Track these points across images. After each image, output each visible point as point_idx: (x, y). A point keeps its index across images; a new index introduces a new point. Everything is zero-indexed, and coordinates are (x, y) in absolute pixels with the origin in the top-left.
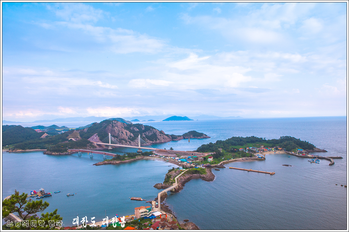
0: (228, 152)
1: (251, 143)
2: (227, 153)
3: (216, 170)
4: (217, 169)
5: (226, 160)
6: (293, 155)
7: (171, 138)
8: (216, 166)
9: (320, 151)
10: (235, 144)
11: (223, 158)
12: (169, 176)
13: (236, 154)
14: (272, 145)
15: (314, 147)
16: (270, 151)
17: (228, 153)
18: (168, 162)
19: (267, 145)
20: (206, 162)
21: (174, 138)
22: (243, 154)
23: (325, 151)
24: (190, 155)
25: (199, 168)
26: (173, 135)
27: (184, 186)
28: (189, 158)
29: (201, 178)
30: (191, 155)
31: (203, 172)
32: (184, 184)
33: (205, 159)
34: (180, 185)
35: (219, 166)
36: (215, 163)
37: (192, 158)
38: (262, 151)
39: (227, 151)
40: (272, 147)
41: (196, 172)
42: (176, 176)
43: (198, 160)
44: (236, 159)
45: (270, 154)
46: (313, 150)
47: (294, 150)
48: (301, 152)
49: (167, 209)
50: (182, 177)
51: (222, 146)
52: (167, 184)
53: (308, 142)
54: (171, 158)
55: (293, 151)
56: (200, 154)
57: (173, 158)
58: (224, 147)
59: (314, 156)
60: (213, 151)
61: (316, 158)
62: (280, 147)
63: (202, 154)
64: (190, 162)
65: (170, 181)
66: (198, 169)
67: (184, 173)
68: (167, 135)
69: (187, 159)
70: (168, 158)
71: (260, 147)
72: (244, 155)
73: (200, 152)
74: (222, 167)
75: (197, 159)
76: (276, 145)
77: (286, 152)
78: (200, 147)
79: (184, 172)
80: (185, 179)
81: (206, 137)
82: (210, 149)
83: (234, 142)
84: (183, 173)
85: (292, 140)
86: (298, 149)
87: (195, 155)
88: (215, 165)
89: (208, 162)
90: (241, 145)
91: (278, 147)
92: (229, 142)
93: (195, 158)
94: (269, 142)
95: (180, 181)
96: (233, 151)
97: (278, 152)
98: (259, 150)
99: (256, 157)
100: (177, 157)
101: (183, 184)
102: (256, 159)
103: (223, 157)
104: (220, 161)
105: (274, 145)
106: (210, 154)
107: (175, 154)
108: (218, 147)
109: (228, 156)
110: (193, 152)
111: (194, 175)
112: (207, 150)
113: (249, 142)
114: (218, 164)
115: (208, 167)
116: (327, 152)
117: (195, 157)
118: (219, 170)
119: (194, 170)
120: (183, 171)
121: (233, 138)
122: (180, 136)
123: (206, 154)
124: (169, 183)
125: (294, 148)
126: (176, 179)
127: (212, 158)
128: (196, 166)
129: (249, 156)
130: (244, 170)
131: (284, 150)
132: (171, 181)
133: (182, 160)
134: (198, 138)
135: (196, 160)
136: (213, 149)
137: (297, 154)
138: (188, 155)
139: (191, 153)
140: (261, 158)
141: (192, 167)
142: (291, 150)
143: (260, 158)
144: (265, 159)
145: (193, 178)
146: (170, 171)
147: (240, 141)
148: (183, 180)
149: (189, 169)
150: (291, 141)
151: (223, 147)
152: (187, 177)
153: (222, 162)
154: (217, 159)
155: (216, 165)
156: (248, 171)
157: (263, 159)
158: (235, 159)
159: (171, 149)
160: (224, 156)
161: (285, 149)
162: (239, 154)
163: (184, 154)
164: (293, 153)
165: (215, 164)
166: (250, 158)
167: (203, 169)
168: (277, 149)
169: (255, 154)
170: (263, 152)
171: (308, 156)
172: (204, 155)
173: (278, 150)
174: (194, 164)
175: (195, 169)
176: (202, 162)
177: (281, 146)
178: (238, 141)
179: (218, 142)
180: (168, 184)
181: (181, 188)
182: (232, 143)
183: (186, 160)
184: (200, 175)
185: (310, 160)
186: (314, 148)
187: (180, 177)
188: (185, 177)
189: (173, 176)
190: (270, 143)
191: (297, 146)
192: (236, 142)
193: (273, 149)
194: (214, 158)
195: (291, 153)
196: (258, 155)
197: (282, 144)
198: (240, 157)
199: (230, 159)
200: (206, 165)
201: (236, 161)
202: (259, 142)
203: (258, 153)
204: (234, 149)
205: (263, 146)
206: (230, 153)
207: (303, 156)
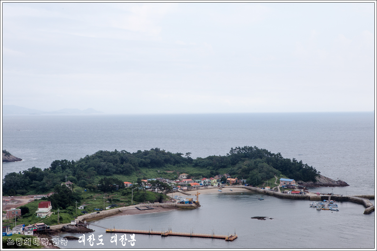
0: (93, 190)
1: (153, 167)
2: (89, 195)
3: (67, 239)
4: (70, 235)
5: (90, 211)
6: (268, 194)
8: (65, 229)
9: (331, 184)
10: (107, 170)
11: (81, 207)
13: (117, 195)
14: (209, 171)
15: (317, 175)
16: (206, 186)
17: (92, 195)
19: (195, 171)
20: (30, 218)
22: (138, 194)
23: (343, 184)
33: (27, 211)
35: (73, 228)
36: (61, 219)
38: (185, 188)
39: (90, 188)
40: (211, 176)
44: (120, 209)
45: (208, 194)
46: (315, 181)
47: (270, 182)
48: (289, 187)
51: (71, 177)
53: (301, 162)
55: (269, 185)
58: (79, 178)
59: (321, 195)
61: (327, 198)
62: (232, 174)
71: (176, 178)
72: (141, 198)
74: (84, 229)
76: (220, 171)
77: (249, 189)
81: (8, 159)
82: (34, 188)
83: (103, 163)
85: (261, 157)
86: (282, 179)
88: (60, 226)
89: (40, 220)
90: (126, 173)
91: (225, 175)
92: (89, 167)
94: (199, 164)
96: (105, 189)
97: (227, 189)
98: (177, 185)
99: (175, 201)
102: (176, 207)
103: (79, 205)
104: (75, 215)
105: (215, 171)
106: (39, 197)
108: (59, 179)
109: (94, 203)
112: (24, 191)
113: (145, 165)
114: (72, 223)
116: (349, 185)
118: (77, 239)
121: (101, 155)
123: (25, 200)
125: (270, 177)
127: (50, 207)
129: (154, 198)
130: (150, 234)
131: (243, 184)
136: (44, 184)
137: (279, 193)
140: (190, 202)
142: (262, 183)
143: (186, 202)
144: (198, 205)
147: (122, 163)
150: (259, 159)
151: (75, 178)
153: (80, 218)
154: (64, 210)
155: (65, 225)
156: (164, 236)
157: (193, 205)
158: (115, 209)
160: (82, 201)
161: (245, 180)
162: (124, 194)
164: (267, 189)
165: (61, 223)
166: (158, 204)
168: (224, 181)
169: (169, 195)
170: (188, 190)
171: (308, 194)
173: (228, 183)
177: (234, 174)
178: (116, 161)
179: (55, 164)
182: (99, 167)
185: (315, 203)
186: (317, 178)
190: (204, 166)
191: (277, 171)
192: (111, 164)
193: (214, 180)
194: (54, 208)
195: (262, 190)
196: (178, 197)
197: (236, 168)
198: (129, 203)
199: (102, 209)
200: (34, 226)
201: (119, 212)
202: (174, 165)
203: (176, 193)
204: (108, 182)
205: (184, 176)
206: (97, 195)
207: (295, 195)
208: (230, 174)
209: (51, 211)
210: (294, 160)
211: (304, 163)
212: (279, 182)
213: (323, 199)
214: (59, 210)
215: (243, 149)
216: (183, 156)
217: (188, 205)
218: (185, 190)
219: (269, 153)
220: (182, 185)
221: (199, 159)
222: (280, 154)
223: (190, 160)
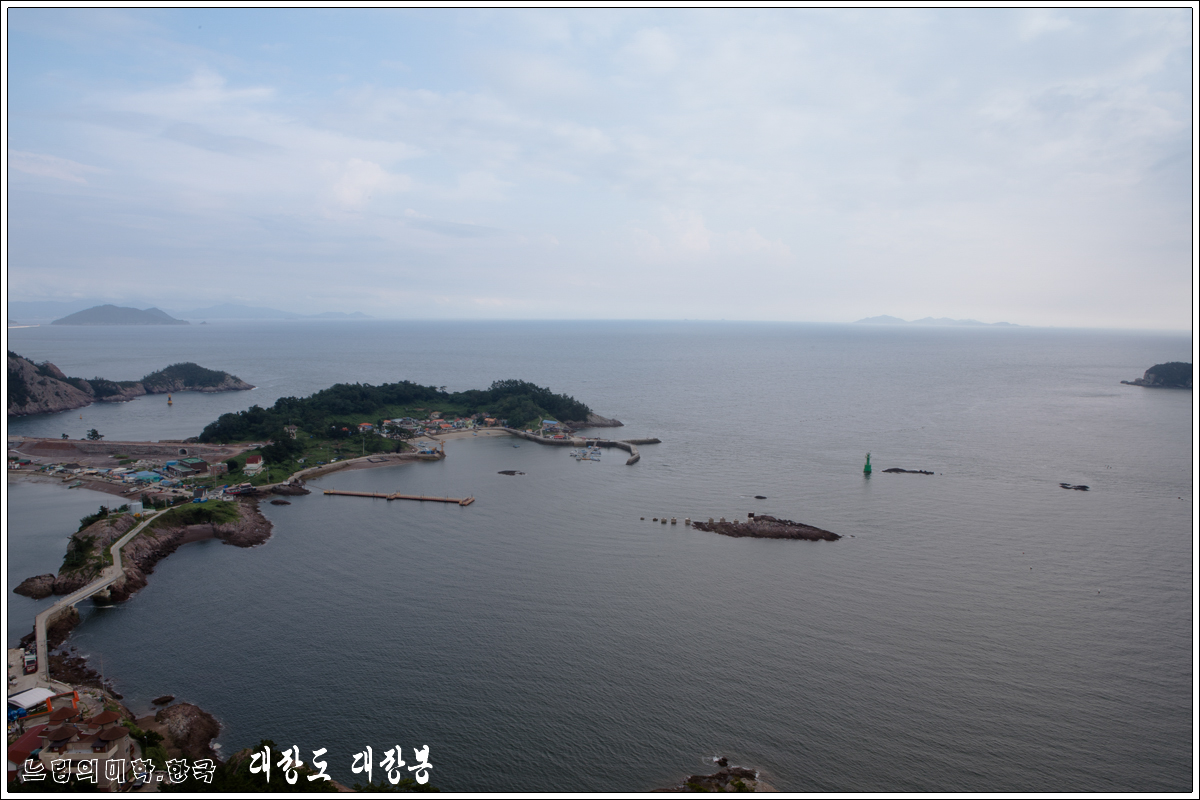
0: (320, 436)
1: (400, 404)
2: (315, 442)
3: (275, 503)
4: (280, 498)
5: (310, 465)
6: (528, 438)
7: (92, 392)
8: (274, 491)
9: (604, 424)
10: (343, 409)
11: (301, 461)
12: (85, 540)
13: (347, 444)
14: (466, 409)
15: (589, 413)
16: (459, 428)
17: (319, 442)
18: (79, 486)
19: (450, 408)
20: (236, 477)
21: (103, 392)
22: (372, 442)
23: (617, 424)
24: (172, 455)
25: (211, 500)
26: (102, 381)
27: (150, 573)
28: (168, 468)
29: (220, 538)
30: (177, 455)
31: (225, 515)
32: (152, 565)
33: (234, 466)
34: (134, 572)
35: (285, 488)
37: (181, 464)
38: (434, 431)
39: (317, 434)
40: (467, 415)
41: (200, 516)
42: (115, 540)
43: (206, 471)
44: (348, 461)
45: (460, 439)
46: (586, 420)
47: (533, 423)
48: (552, 430)
49: (77, 669)
50: (141, 542)
51: (298, 418)
52: (79, 574)
53: (572, 398)
54: (94, 471)
55: (531, 427)
56: (213, 451)
57: (103, 471)
58: (306, 420)
59: (587, 440)
60: (262, 436)
61: (591, 444)
62: (492, 414)
63: (223, 450)
64: (176, 480)
65: (92, 562)
66: (206, 507)
67: (152, 525)
68: (75, 382)
69: (160, 470)
70: (79, 470)
71: (427, 418)
72: (374, 446)
73: (214, 442)
74: (298, 491)
75: (201, 467)
76: (479, 408)
77: (510, 432)
78: (214, 425)
79: (148, 522)
80: (153, 548)
81: (237, 386)
82: (253, 431)
83: (339, 401)
84: (143, 525)
85: (526, 393)
86: (545, 421)
87: (193, 454)
88: (270, 486)
89: (246, 478)
90: (366, 411)
91: (484, 414)
92: (322, 404)
93: (193, 465)
94: (455, 400)
95: (132, 555)
96: (336, 435)
97: (484, 431)
98: (426, 427)
99: (416, 450)
100: (121, 464)
101: (147, 566)
102: (416, 458)
103: (300, 457)
104: (291, 470)
105: (472, 409)
106: (253, 446)
107: (111, 453)
108: (281, 422)
109: (318, 454)
110: (185, 442)
111: (190, 527)
112: (241, 435)
113: (391, 401)
114: (285, 483)
115: (249, 495)
116: (622, 425)
117: (195, 461)
118: (289, 504)
119: (190, 510)
120: (144, 519)
121: (337, 389)
122: (131, 384)
123: (237, 450)
124: (87, 568)
125: (533, 418)
126: (115, 549)
127: (261, 462)
128: (199, 493)
129: (391, 447)
130: (374, 497)
131: (503, 425)
132: (96, 561)
133: (142, 475)
134: (207, 389)
135: (198, 472)
136: (264, 428)
137: (541, 437)
138: (166, 454)
139: (176, 448)
140: (433, 452)
141: (182, 500)
142: (525, 424)
143: (428, 453)
144: (442, 455)
145: (187, 542)
146: (88, 522)
147: (363, 400)
148: (147, 552)
149: (169, 506)
150: (523, 396)
151: (300, 420)
152: (163, 538)
153: (297, 475)
154: (278, 465)
155: (276, 485)
156: (389, 500)
157: (437, 455)
158: (343, 462)
159: (94, 434)
160: (304, 451)
161: (505, 421)
162: (356, 442)
163: (150, 453)
164: (529, 432)
165: (271, 482)
166: (394, 454)
167: (226, 504)
168: (481, 422)
169: (411, 442)
170: (437, 434)
171: (572, 439)
172: (231, 452)
173: (486, 424)
174: (190, 489)
175: (193, 506)
176: (220, 477)
177: (494, 413)
178: (355, 398)
179: (281, 402)
180: (82, 572)
181: (138, 581)
182: (334, 405)
183: (158, 475)
184: (216, 526)
185: (577, 451)
186: (589, 417)
187: (132, 540)
188: (153, 540)
189: (100, 540)
190: (460, 403)
191: (541, 410)
192: (349, 401)
193: (470, 421)
194: (267, 462)
195: (523, 433)
196: (423, 444)
197: (496, 406)
198: (360, 454)
199: (326, 462)
200: (238, 487)
201: (347, 466)
202: (426, 401)
203: (423, 438)
204: (340, 425)
205: (436, 415)
206: (325, 443)
207: (558, 440)
208: (490, 413)
209: (263, 466)
210: (565, 396)
211: (575, 399)
212: (542, 424)
213: (589, 444)
214: (273, 465)
215: (507, 383)
216: (438, 390)
217: (430, 455)
218: (433, 434)
219: (537, 388)
220: (431, 428)
221: (457, 394)
222: (548, 389)
223: (445, 395)
